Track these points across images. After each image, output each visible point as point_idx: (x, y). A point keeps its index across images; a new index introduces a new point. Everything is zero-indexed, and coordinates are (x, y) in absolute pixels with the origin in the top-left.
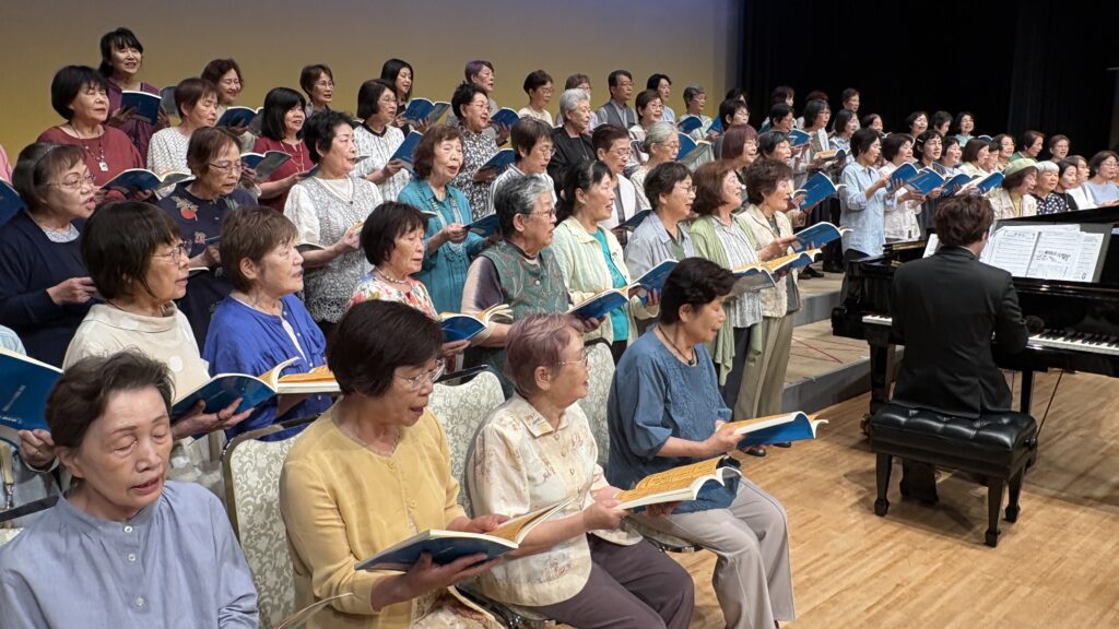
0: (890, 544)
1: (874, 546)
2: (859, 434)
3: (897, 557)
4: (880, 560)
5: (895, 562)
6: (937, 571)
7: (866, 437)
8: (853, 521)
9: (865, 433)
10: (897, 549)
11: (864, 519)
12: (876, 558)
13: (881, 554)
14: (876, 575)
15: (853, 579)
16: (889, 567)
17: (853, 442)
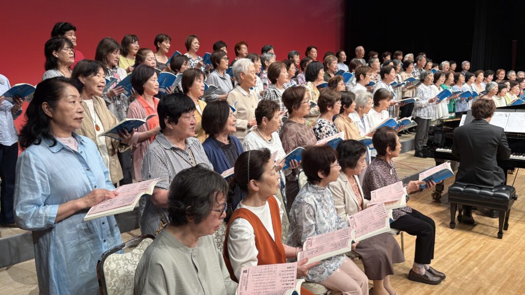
0: (460, 238)
1: (454, 239)
2: (431, 199)
3: (464, 243)
4: (458, 244)
5: (465, 244)
6: (481, 247)
7: (434, 200)
8: (442, 231)
9: (434, 198)
10: (464, 240)
11: (446, 230)
12: (456, 243)
13: (458, 242)
14: (459, 249)
15: (450, 251)
16: (463, 246)
17: (430, 202)
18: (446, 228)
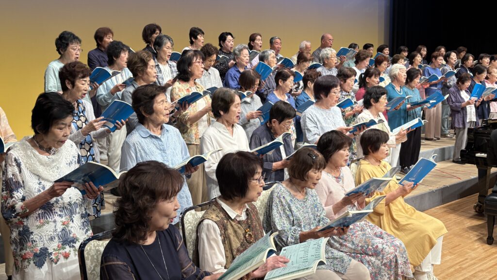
1: (489, 256)
2: (473, 212)
4: (492, 261)
7: (477, 213)
8: (477, 247)
9: (476, 211)
11: (482, 246)
12: (490, 260)
13: (493, 259)
14: (491, 267)
15: (481, 268)
17: (471, 215)
18: (482, 244)
